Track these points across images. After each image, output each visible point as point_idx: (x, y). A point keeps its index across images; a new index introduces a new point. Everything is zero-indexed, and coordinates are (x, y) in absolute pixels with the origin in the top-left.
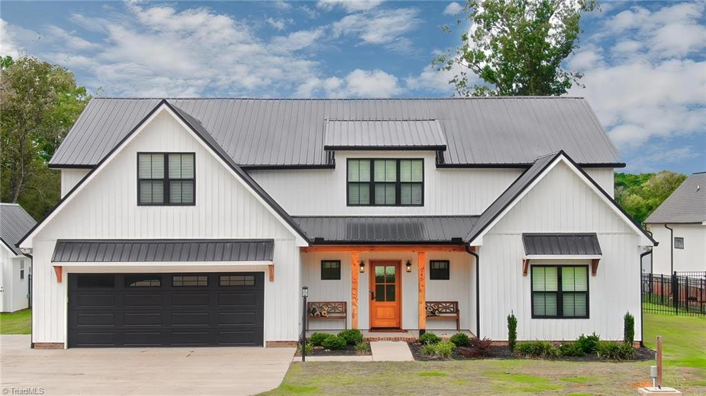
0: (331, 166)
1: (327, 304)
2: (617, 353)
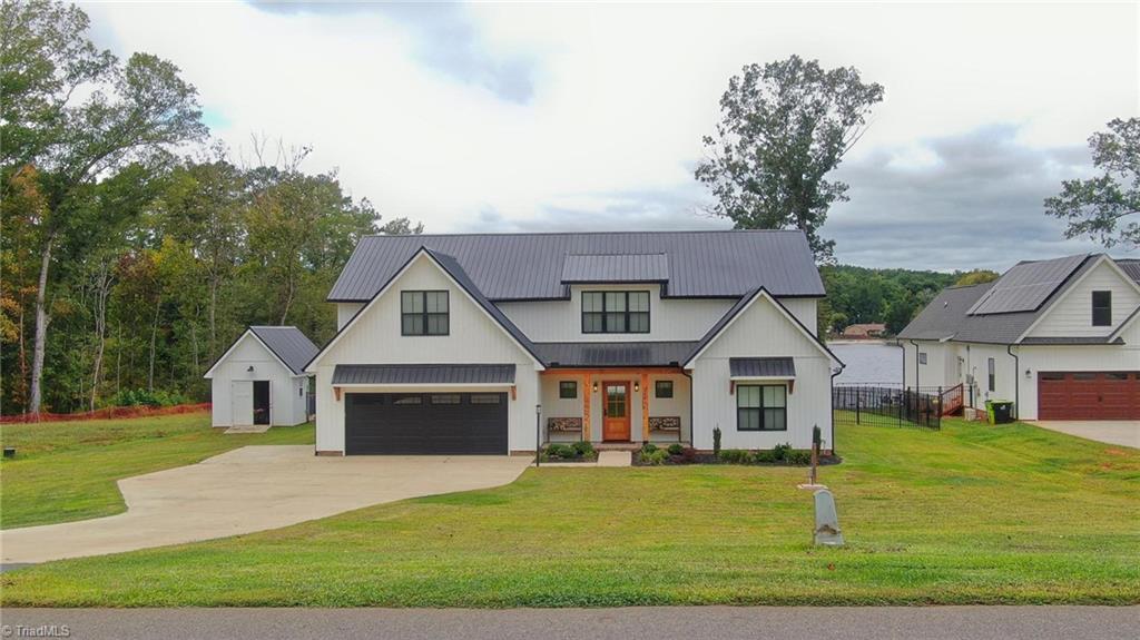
0: (567, 298)
1: (565, 419)
2: (800, 459)
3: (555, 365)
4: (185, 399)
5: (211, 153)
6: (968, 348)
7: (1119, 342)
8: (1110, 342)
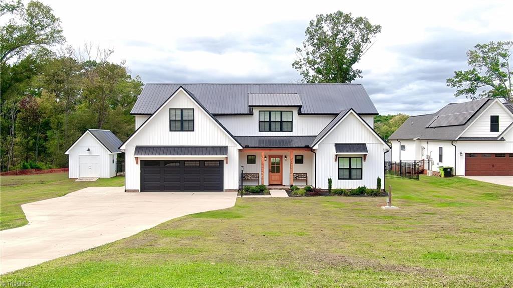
0: (252, 114)
1: (250, 174)
3: (247, 147)
4: (53, 166)
5: (65, 52)
6: (428, 143)
7: (503, 139)
8: (499, 139)
